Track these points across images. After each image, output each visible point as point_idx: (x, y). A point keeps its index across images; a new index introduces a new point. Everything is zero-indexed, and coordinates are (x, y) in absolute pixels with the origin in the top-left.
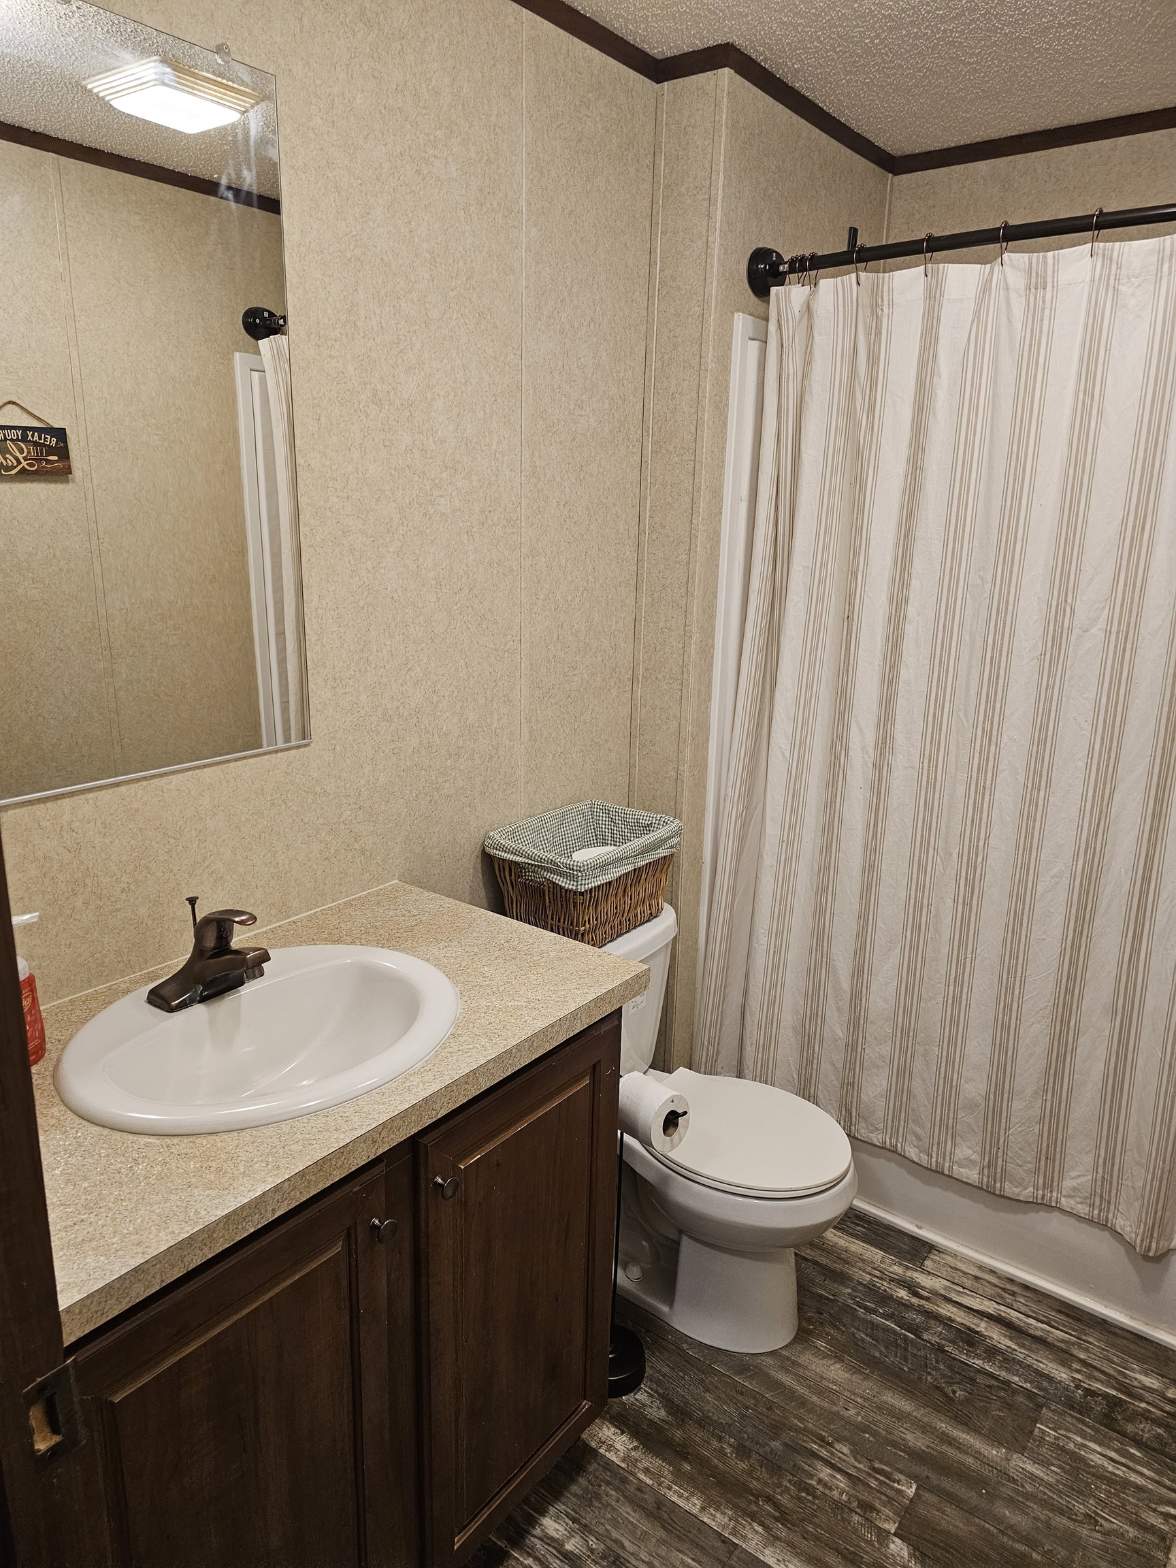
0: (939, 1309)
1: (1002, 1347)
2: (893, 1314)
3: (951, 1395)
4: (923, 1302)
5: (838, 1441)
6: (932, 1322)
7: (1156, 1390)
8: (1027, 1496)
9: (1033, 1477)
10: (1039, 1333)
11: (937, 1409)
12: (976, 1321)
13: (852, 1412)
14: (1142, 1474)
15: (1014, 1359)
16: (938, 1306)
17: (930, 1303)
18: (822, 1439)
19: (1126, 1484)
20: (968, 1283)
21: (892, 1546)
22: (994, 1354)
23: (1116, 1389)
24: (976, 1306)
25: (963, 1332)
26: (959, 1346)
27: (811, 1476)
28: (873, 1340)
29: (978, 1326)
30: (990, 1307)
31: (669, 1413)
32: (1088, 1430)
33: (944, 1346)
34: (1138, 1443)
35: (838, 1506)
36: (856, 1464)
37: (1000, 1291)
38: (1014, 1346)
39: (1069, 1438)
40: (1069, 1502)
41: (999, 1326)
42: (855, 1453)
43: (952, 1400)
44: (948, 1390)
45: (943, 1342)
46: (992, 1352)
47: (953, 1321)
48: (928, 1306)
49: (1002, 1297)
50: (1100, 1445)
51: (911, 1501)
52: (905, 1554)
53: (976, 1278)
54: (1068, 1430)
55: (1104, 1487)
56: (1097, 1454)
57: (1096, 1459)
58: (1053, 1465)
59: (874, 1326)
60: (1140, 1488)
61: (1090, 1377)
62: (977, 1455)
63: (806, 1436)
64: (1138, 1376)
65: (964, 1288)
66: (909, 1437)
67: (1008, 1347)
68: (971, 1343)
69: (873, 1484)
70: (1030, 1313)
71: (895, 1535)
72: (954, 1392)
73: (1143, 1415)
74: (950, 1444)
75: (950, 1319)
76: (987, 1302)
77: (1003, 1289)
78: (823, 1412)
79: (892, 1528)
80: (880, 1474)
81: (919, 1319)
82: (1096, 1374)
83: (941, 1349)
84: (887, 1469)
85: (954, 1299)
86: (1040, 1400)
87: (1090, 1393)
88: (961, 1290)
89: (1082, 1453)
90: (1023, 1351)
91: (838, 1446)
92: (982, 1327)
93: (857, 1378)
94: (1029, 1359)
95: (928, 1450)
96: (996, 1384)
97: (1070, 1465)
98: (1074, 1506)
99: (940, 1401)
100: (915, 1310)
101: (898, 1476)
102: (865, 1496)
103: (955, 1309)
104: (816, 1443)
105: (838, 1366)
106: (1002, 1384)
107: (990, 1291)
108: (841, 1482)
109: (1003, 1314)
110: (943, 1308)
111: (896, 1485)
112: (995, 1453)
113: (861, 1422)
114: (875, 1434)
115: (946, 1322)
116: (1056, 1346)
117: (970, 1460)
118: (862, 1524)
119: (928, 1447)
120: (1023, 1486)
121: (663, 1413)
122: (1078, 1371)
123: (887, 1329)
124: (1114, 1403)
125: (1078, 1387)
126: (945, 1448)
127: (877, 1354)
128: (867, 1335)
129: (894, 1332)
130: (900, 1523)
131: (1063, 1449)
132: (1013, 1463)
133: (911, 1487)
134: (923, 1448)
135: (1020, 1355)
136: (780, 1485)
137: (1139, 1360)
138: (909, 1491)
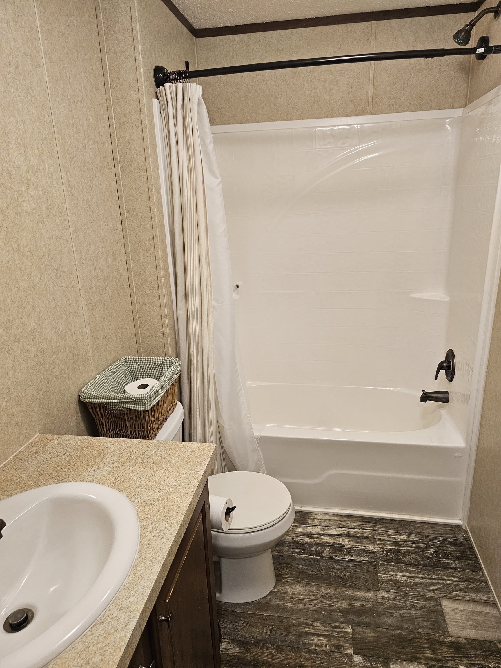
0: (323, 540)
1: (352, 546)
2: (308, 550)
3: (344, 577)
4: (316, 540)
5: (314, 622)
6: (323, 547)
7: (406, 540)
8: (389, 608)
9: (387, 598)
10: (360, 534)
11: (342, 586)
12: (338, 539)
13: (313, 605)
14: (418, 577)
15: (357, 549)
16: (322, 539)
17: (319, 539)
18: (308, 624)
19: (416, 584)
20: (327, 523)
21: (355, 660)
22: (350, 551)
23: (395, 546)
24: (335, 533)
25: (336, 547)
26: (337, 554)
27: (311, 645)
28: (306, 566)
29: (339, 541)
30: (339, 531)
31: (240, 647)
32: (395, 568)
33: (332, 556)
34: (412, 565)
35: (328, 653)
36: (325, 629)
37: (339, 522)
38: (355, 544)
39: (390, 575)
40: (403, 603)
41: (346, 538)
42: (323, 623)
43: (345, 579)
44: (342, 575)
45: (331, 554)
46: (349, 550)
47: (330, 543)
48: (319, 541)
49: (342, 525)
50: (401, 572)
51: (352, 634)
52: (361, 660)
53: (329, 520)
54: (389, 571)
55: (410, 589)
56: (402, 577)
57: (403, 579)
58: (391, 589)
59: (303, 560)
60: (421, 584)
61: (385, 545)
62: (365, 599)
63: (301, 626)
64: (399, 537)
65: (327, 527)
66: (339, 605)
67: (353, 545)
68: (340, 550)
69: (335, 634)
70: (354, 527)
71: (354, 654)
72: (345, 575)
73: (407, 552)
74: (354, 600)
75: (328, 543)
76: (338, 529)
77: (340, 521)
78: (302, 611)
79: (351, 651)
80: (336, 628)
81: (318, 548)
82: (386, 542)
83: (331, 558)
84: (337, 624)
85: (326, 533)
86: (374, 563)
87: (388, 551)
88: (327, 528)
89: (397, 579)
90: (359, 545)
91: (315, 624)
92: (341, 541)
93: (308, 588)
94: (362, 547)
95: (348, 607)
96: (357, 564)
97: (396, 586)
98: (405, 603)
99: (342, 582)
100: (315, 545)
101: (343, 625)
102: (336, 642)
103: (328, 538)
104: (306, 627)
105: (298, 586)
106: (359, 563)
107: (336, 524)
108: (324, 640)
109: (345, 532)
110: (324, 539)
111: (344, 630)
112: (370, 595)
113: (318, 608)
114: (325, 610)
115: (327, 545)
116: (368, 537)
117: (364, 603)
118: (340, 656)
119: (347, 605)
120: (386, 605)
121: (237, 649)
122: (380, 544)
123: (309, 559)
124: (397, 552)
125: (383, 551)
126: (353, 603)
127: (310, 573)
128: (302, 566)
129: (312, 559)
130: (353, 647)
131: (390, 581)
132: (378, 596)
133: (349, 628)
134: (345, 607)
135: (359, 547)
136: (301, 657)
137: (397, 530)
138: (350, 630)
